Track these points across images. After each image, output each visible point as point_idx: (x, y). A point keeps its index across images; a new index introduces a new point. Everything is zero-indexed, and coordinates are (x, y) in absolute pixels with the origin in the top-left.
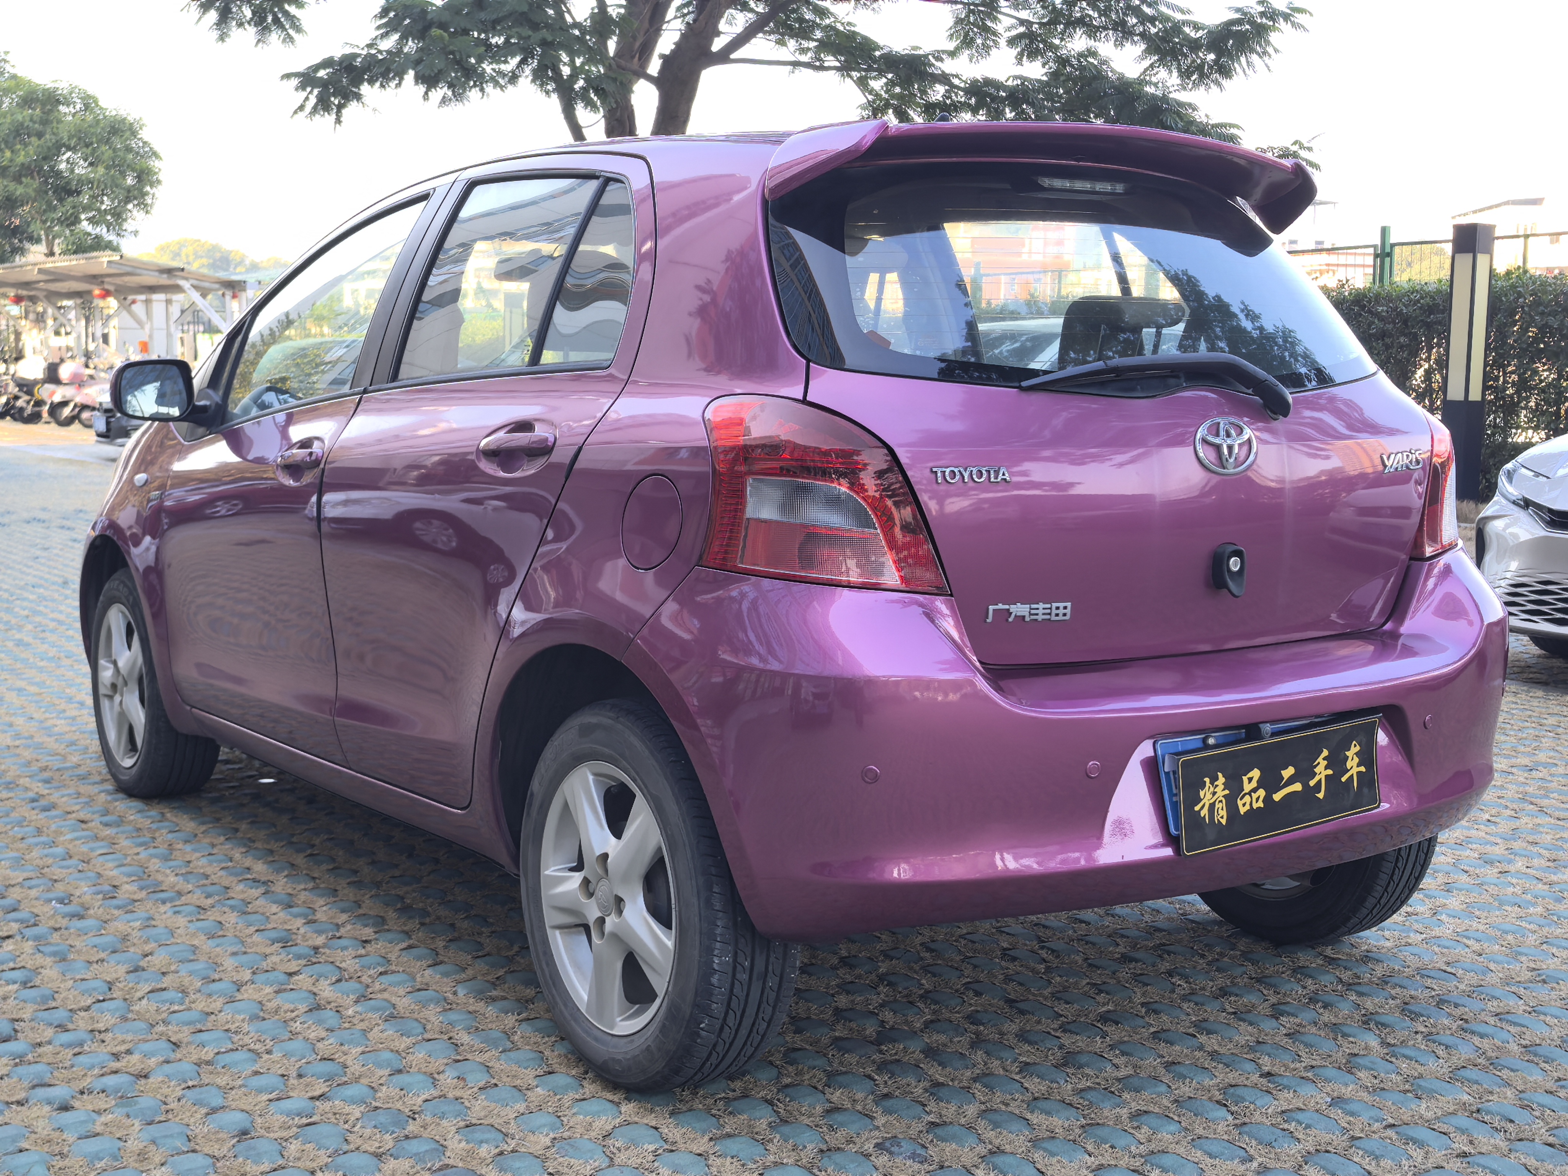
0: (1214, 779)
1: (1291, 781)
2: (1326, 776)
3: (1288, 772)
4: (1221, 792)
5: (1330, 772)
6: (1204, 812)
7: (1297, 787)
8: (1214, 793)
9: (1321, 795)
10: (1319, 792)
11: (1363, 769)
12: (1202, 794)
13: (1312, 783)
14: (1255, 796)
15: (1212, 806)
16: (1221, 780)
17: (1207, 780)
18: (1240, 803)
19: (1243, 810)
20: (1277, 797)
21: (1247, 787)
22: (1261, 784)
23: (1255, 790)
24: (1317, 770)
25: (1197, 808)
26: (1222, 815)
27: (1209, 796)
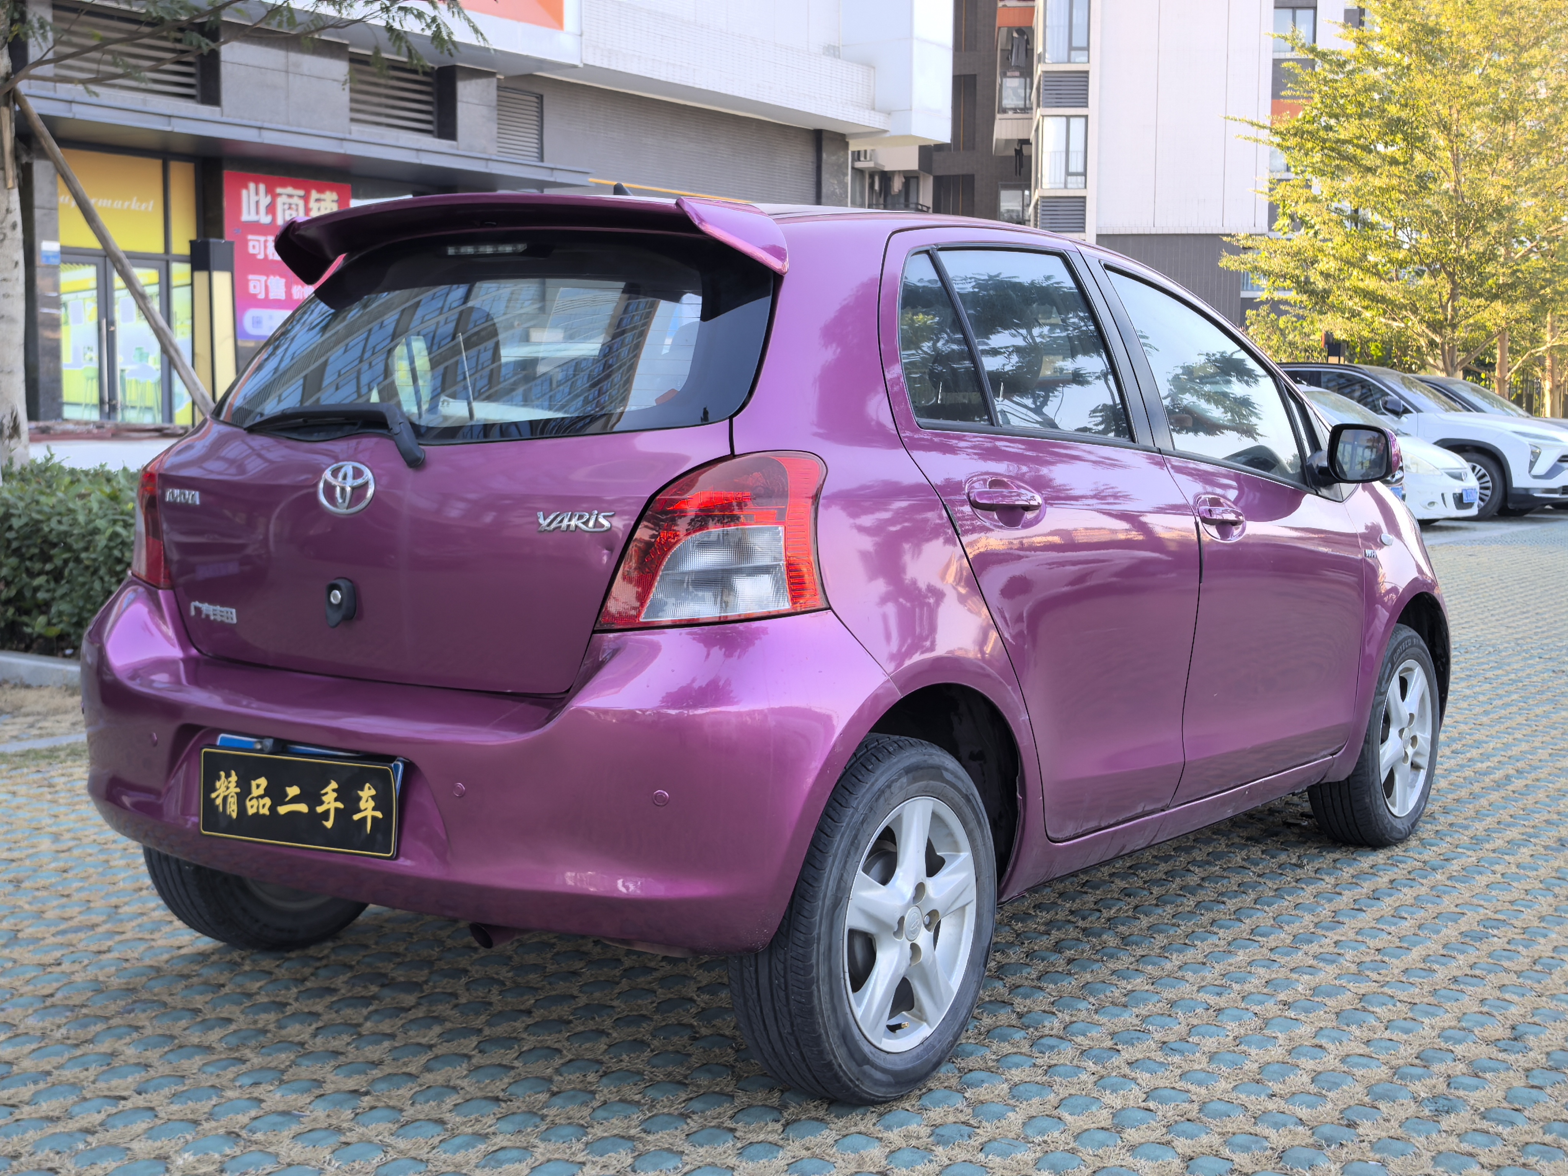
0: (228, 776)
1: (295, 800)
2: (337, 809)
3: (293, 791)
4: (234, 790)
5: (340, 805)
6: (219, 801)
7: (303, 808)
8: (228, 788)
9: (329, 824)
10: (327, 820)
11: (379, 815)
12: (218, 784)
13: (320, 809)
14: (262, 802)
15: (225, 799)
16: (234, 778)
17: (223, 774)
18: (248, 804)
19: (251, 811)
20: (283, 810)
21: (256, 792)
22: (267, 793)
23: (262, 797)
24: (324, 798)
25: (213, 795)
26: (233, 810)
27: (223, 788)
